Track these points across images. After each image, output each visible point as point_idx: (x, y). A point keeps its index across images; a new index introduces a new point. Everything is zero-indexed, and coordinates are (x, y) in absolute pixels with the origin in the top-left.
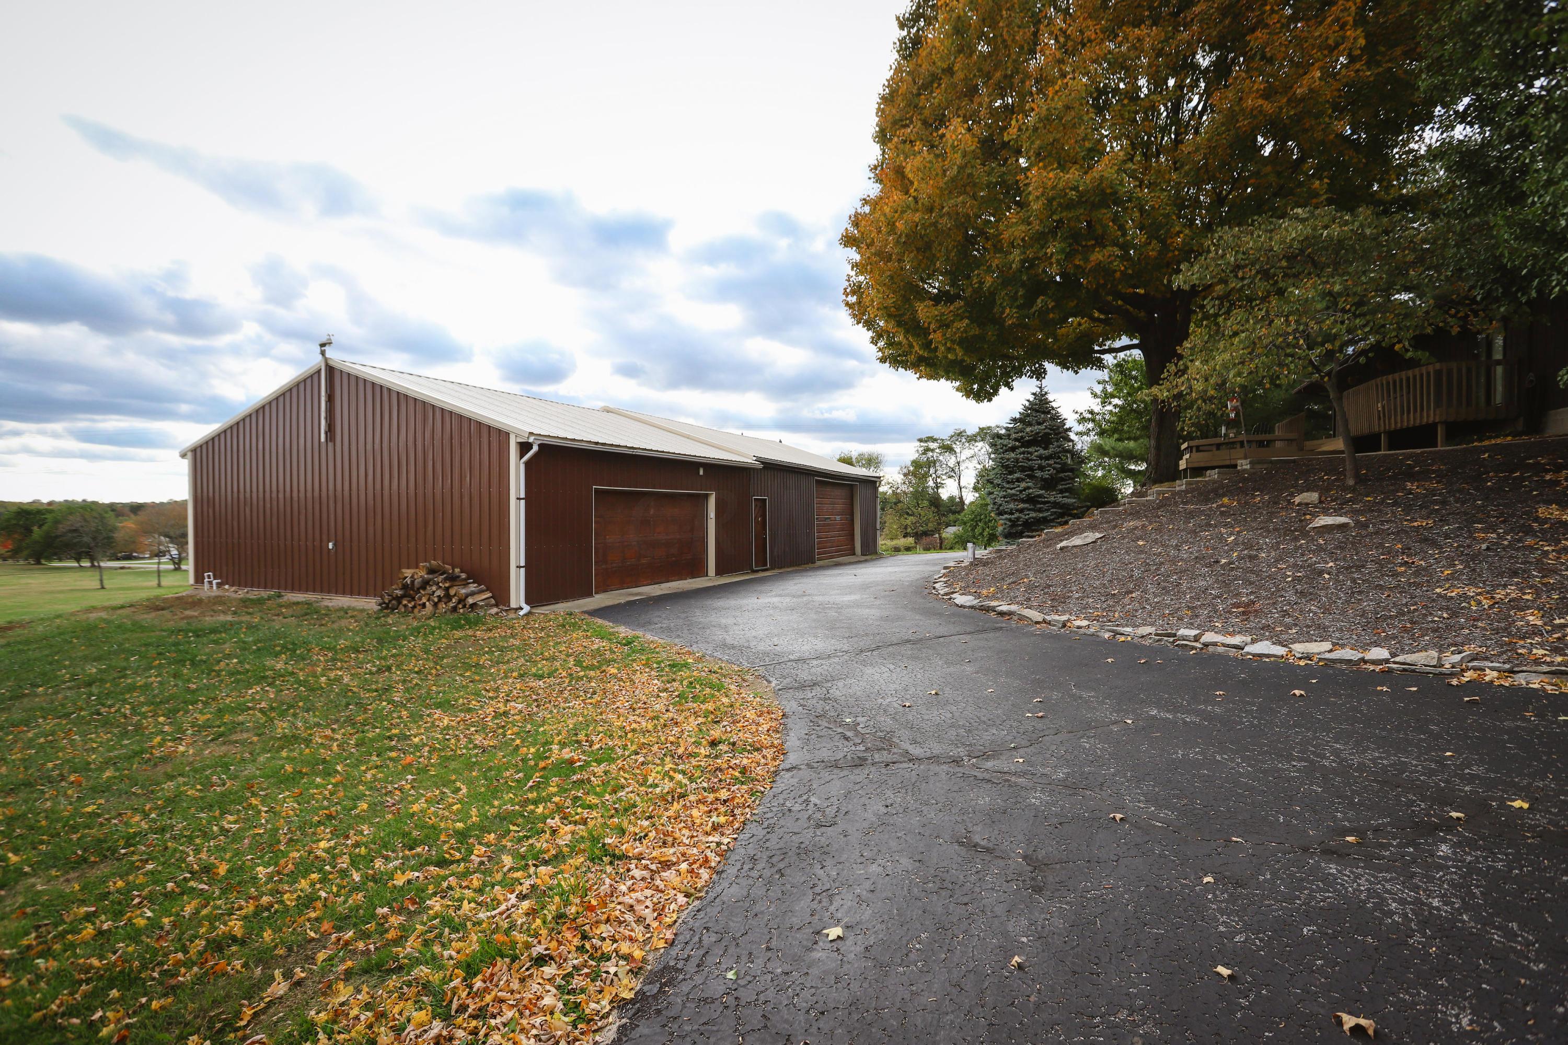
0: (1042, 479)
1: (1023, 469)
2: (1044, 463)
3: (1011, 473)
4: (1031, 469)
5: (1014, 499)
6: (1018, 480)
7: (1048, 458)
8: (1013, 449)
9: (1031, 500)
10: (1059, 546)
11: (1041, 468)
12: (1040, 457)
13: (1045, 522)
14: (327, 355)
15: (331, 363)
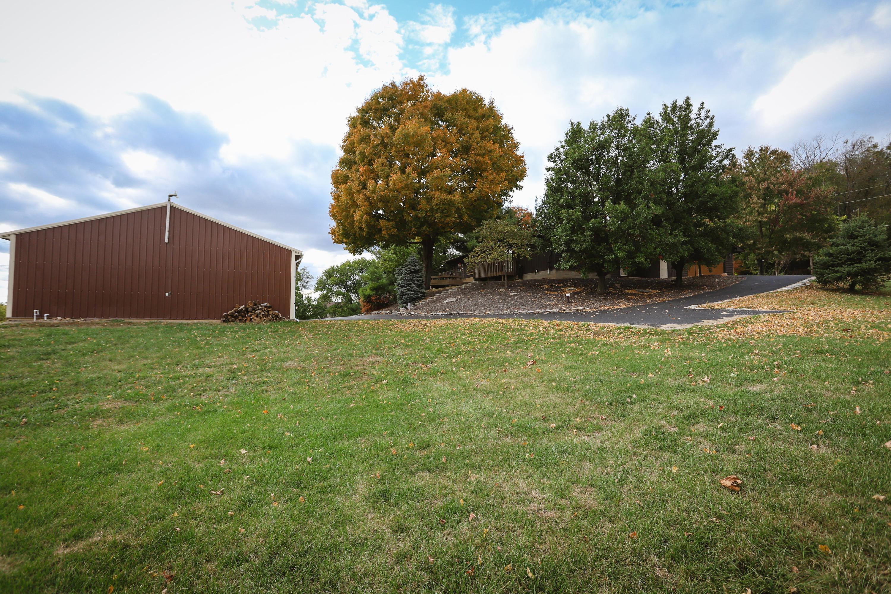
0: (417, 284)
1: (411, 280)
2: (419, 279)
3: (408, 281)
4: (414, 281)
5: (409, 290)
6: (410, 284)
7: (419, 277)
8: (408, 274)
9: (414, 291)
10: (445, 302)
11: (417, 280)
12: (417, 277)
13: (418, 298)
14: (171, 201)
15: (173, 205)
